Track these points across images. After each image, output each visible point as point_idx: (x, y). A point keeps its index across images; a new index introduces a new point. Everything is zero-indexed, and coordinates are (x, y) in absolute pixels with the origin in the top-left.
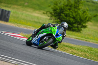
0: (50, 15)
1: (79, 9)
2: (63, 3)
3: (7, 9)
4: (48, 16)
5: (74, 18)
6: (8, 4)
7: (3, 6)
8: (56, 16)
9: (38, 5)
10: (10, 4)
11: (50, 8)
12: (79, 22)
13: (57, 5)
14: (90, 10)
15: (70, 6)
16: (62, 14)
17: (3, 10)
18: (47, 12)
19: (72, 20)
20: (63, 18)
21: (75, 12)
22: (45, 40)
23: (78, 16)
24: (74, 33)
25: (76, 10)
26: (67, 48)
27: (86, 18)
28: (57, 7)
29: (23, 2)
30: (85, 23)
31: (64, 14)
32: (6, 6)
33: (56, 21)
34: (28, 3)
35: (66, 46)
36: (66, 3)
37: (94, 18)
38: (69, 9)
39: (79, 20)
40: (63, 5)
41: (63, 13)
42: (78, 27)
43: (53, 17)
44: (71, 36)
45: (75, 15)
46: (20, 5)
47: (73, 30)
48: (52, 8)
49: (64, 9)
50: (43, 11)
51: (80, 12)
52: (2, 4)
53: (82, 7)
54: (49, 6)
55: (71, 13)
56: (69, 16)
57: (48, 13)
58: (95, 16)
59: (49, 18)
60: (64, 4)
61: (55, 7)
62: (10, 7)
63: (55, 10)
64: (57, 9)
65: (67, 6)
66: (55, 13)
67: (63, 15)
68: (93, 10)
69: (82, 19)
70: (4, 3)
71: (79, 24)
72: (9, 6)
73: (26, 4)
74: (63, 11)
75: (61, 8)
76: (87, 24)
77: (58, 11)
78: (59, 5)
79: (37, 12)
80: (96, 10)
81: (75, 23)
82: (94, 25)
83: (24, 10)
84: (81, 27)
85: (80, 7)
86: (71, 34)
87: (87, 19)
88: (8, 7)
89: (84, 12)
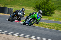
1: (49, 4)
5: (47, 9)
8: (37, 9)
9: (28, 4)
14: (55, 4)
15: (45, 3)
17: (9, 8)
18: (32, 7)
21: (47, 6)
23: (49, 8)
25: (48, 5)
27: (53, 8)
28: (38, 4)
30: (53, 11)
37: (58, 8)
38: (44, 5)
39: (50, 10)
42: (49, 14)
44: (46, 19)
46: (18, 5)
47: (47, 16)
50: (30, 7)
51: (50, 6)
52: (9, 5)
53: (51, 3)
56: (44, 8)
58: (58, 7)
60: (41, 2)
63: (36, 6)
65: (43, 3)
68: (57, 4)
71: (50, 12)
72: (12, 6)
73: (21, 4)
76: (54, 12)
77: (38, 6)
78: (38, 3)
79: (27, 8)
80: (58, 4)
81: (48, 12)
84: (51, 14)
89: (52, 5)
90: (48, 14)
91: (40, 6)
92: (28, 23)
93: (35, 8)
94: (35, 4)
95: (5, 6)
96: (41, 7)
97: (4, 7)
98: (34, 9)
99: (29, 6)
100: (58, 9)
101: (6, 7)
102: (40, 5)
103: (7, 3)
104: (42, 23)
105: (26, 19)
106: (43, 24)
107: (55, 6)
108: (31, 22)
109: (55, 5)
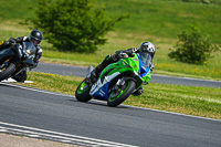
1: (88, 9)
4: (30, 28)
5: (80, 27)
8: (44, 27)
9: (10, 9)
11: (33, 12)
12: (89, 34)
13: (44, 5)
14: (109, 9)
15: (71, 5)
18: (27, 21)
19: (76, 30)
20: (59, 29)
21: (82, 15)
22: (120, 86)
23: (88, 23)
24: (82, 55)
25: (82, 11)
26: (71, 86)
27: (103, 24)
28: (46, 9)
30: (102, 34)
31: (60, 21)
33: (46, 36)
37: (119, 23)
38: (69, 11)
39: (89, 30)
40: (56, 5)
41: (57, 20)
42: (89, 44)
44: (77, 63)
45: (81, 22)
47: (81, 51)
49: (59, 12)
50: (20, 20)
51: (91, 15)
53: (93, 5)
54: (30, 8)
55: (73, 18)
56: (70, 24)
57: (29, 22)
58: (119, 19)
61: (41, 9)
63: (41, 16)
65: (64, 5)
66: (42, 22)
68: (115, 9)
69: (96, 26)
71: (92, 38)
76: (105, 37)
77: (48, 16)
78: (49, 5)
79: (8, 22)
80: (120, 7)
81: (83, 36)
82: (120, 37)
84: (96, 43)
85: (89, 5)
86: (77, 59)
87: (106, 26)
89: (98, 13)
90: (83, 45)
91: (55, 15)
92: (102, 93)
93: (35, 22)
94: (37, 9)
96: (56, 18)
98: (33, 26)
99: (16, 17)
100: (118, 27)
102: (53, 12)
104: (61, 77)
105: (91, 78)
107: (107, 17)
108: (115, 91)
109: (107, 12)
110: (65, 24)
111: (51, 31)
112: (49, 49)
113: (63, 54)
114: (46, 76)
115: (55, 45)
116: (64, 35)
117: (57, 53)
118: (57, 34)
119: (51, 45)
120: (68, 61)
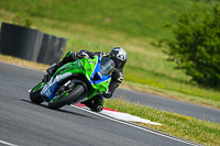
0: (168, 49)
2: (202, 18)
3: (58, 34)
4: (165, 52)
6: (60, 20)
7: (48, 26)
8: (183, 53)
9: (139, 24)
10: (66, 20)
11: (170, 31)
13: (186, 22)
16: (199, 47)
17: (46, 36)
18: (161, 41)
20: (203, 57)
22: (67, 88)
26: (212, 136)
28: (188, 28)
29: (99, 17)
31: (206, 47)
32: (54, 27)
33: (184, 64)
34: (111, 17)
35: (211, 131)
36: (212, 19)
40: (202, 25)
41: (202, 45)
43: (177, 55)
46: (91, 24)
48: (175, 32)
49: (205, 34)
50: (152, 40)
52: (46, 20)
54: (167, 26)
57: (163, 44)
59: (166, 57)
60: (205, 22)
61: (181, 28)
62: (65, 29)
63: (181, 37)
64: (188, 34)
65: (213, 26)
66: (181, 46)
67: (203, 49)
70: (51, 18)
72: (64, 24)
73: (107, 21)
74: (203, 40)
75: (198, 32)
77: (190, 39)
78: (192, 23)
79: (135, 41)
83: (100, 37)
88: (59, 28)
91: (200, 38)
92: (48, 94)
94: (175, 27)
95: (28, 22)
96: (201, 42)
97: (23, 24)
101: (33, 27)
103: (40, 8)
104: (199, 121)
106: (206, 129)
110: (211, 52)
111: (192, 58)
112: (187, 83)
113: (204, 92)
114: (179, 119)
115: (195, 79)
116: (208, 65)
117: (196, 90)
118: (199, 64)
119: (190, 78)
120: (210, 101)
